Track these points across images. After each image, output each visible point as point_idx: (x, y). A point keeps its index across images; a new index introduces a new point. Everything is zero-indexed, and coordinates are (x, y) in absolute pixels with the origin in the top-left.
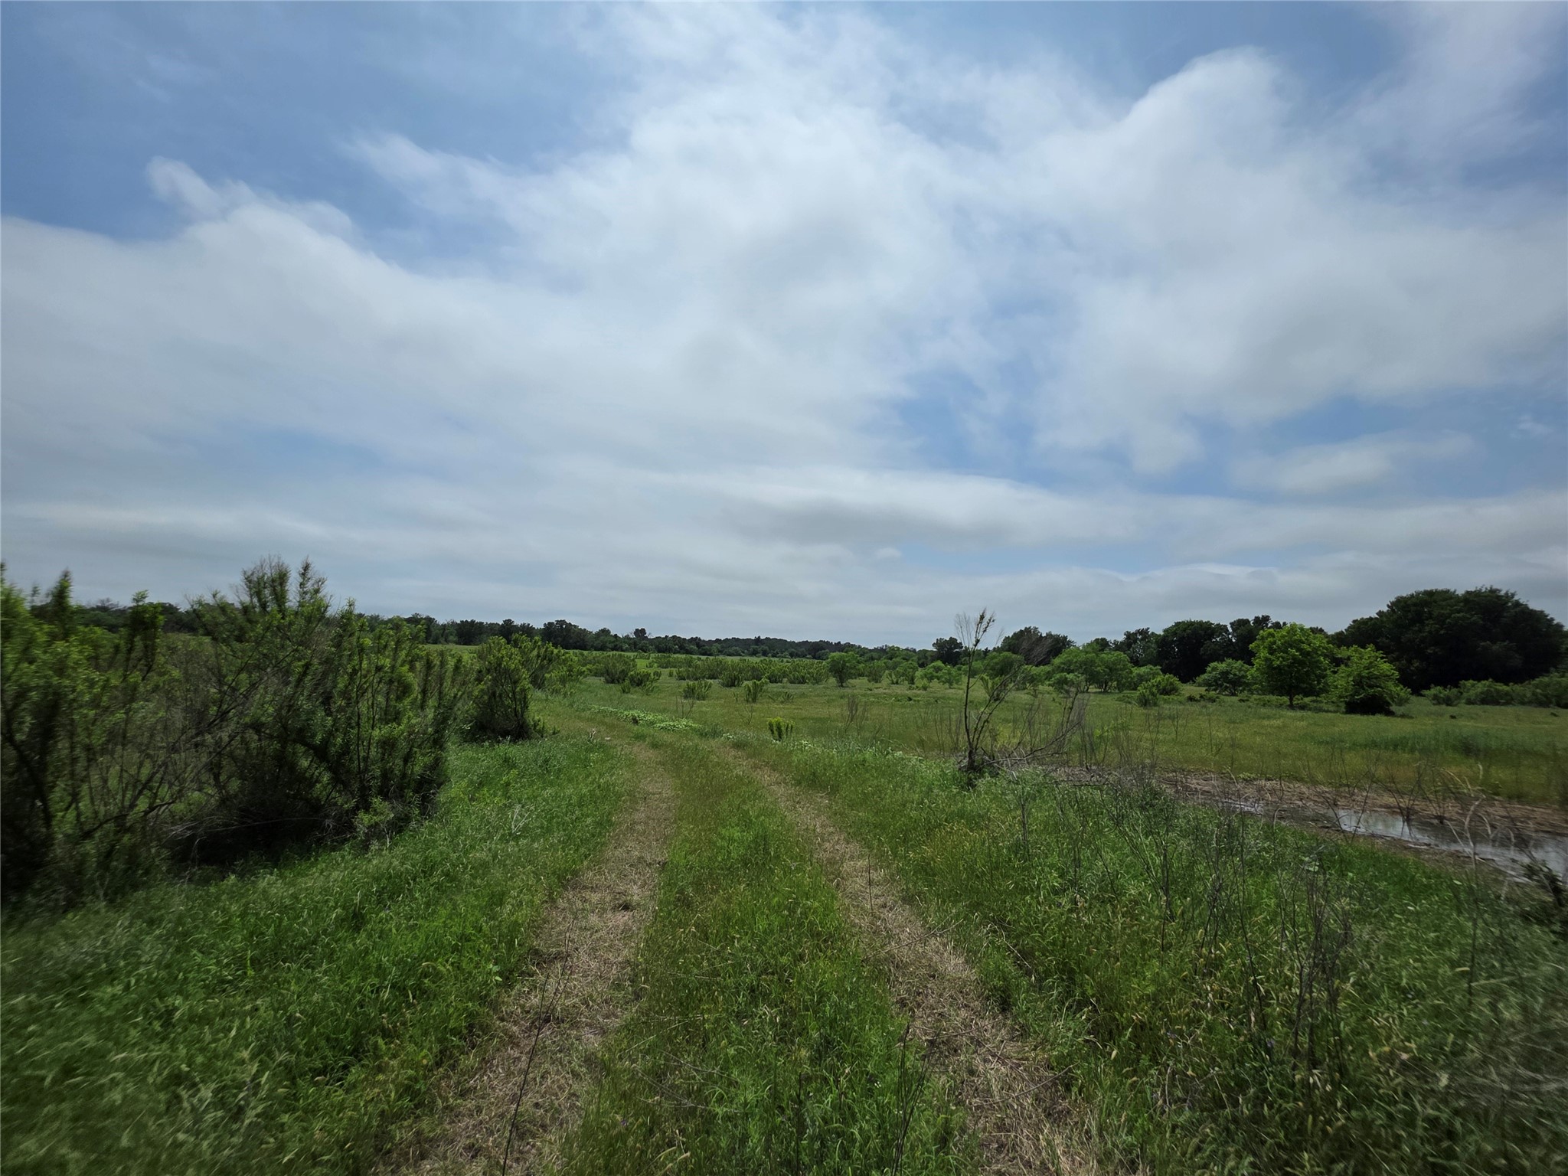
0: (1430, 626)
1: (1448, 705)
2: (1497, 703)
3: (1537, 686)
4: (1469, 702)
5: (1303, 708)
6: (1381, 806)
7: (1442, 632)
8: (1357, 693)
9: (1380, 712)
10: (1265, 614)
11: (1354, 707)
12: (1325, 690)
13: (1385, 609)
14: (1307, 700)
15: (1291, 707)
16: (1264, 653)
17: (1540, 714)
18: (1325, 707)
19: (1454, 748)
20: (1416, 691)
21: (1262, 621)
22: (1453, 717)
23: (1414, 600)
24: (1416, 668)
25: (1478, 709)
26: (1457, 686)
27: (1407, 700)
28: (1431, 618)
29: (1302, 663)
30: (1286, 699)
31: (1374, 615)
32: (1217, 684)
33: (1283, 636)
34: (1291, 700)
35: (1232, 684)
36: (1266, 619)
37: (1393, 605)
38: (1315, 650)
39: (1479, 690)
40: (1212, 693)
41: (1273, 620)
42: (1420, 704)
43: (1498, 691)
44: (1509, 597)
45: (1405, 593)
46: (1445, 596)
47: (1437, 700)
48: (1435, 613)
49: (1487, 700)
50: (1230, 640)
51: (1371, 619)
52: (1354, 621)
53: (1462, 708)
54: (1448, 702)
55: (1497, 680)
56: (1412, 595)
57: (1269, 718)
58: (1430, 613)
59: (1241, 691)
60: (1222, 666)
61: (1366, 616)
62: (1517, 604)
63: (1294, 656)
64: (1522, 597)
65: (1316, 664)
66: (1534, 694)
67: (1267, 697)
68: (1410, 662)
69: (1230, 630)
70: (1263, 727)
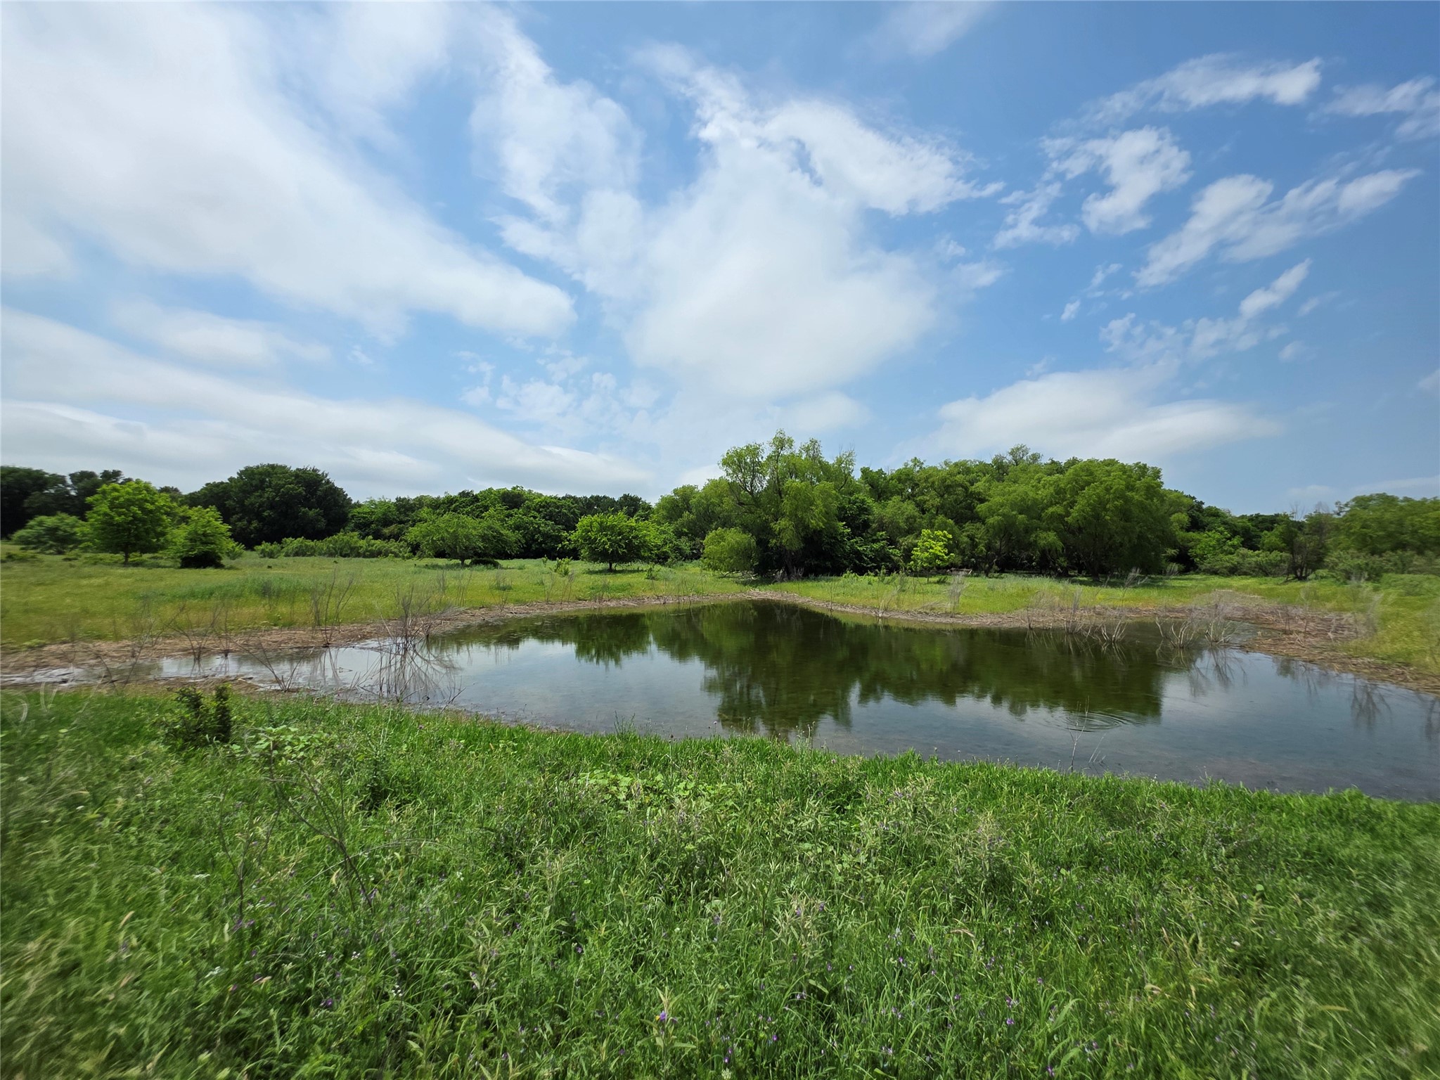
0: (269, 493)
1: (271, 557)
2: (304, 554)
3: (330, 542)
4: (287, 555)
5: (136, 564)
6: (179, 650)
7: (277, 499)
8: (192, 549)
9: (210, 566)
10: (117, 469)
11: (190, 562)
12: (162, 547)
13: (236, 476)
14: (146, 556)
15: (126, 564)
16: (104, 508)
17: (328, 562)
18: (162, 562)
19: (256, 592)
20: (250, 546)
21: (110, 476)
22: (269, 567)
23: (260, 470)
24: (255, 528)
25: (290, 560)
26: (280, 542)
27: (240, 555)
28: (270, 487)
29: (144, 521)
30: (120, 556)
31: (226, 480)
32: (36, 542)
33: (128, 493)
34: (127, 557)
35: (61, 541)
36: (116, 474)
37: (241, 473)
38: (160, 508)
39: (295, 545)
40: (30, 552)
41: (126, 475)
42: (251, 557)
43: (306, 546)
44: (324, 476)
45: (253, 464)
46: (283, 469)
47: (265, 554)
48: (274, 483)
49: (299, 553)
50: (68, 492)
51: (222, 483)
52: (207, 484)
53: (282, 559)
54: (271, 555)
55: (307, 538)
56: (258, 467)
57: (90, 577)
58: (270, 483)
59: (72, 549)
60: (50, 521)
61: (218, 481)
62: (328, 482)
63: (135, 513)
64: (331, 478)
65: (158, 522)
66: (328, 547)
67: (101, 555)
68: (250, 523)
69: (69, 482)
70: (80, 587)
